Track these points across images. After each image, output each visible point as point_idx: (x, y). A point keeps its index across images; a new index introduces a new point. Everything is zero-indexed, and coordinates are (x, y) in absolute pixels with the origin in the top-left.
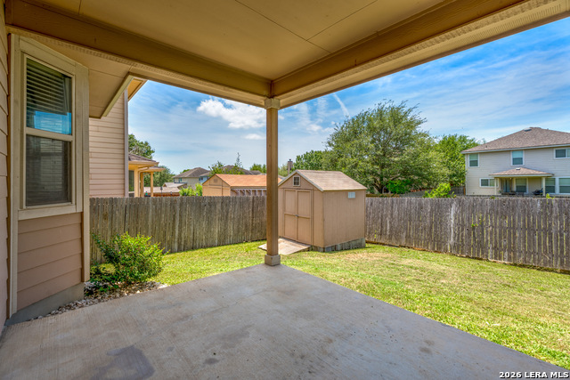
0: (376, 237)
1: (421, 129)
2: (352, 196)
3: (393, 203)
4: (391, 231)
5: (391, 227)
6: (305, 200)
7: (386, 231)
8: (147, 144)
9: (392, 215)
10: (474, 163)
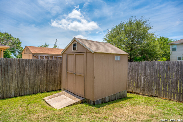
0: (133, 89)
1: (150, 31)
2: (118, 58)
3: (146, 65)
4: (144, 85)
5: (144, 82)
6: (80, 60)
7: (141, 85)
8: (18, 39)
9: (145, 73)
10: (174, 49)
